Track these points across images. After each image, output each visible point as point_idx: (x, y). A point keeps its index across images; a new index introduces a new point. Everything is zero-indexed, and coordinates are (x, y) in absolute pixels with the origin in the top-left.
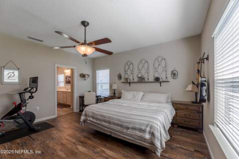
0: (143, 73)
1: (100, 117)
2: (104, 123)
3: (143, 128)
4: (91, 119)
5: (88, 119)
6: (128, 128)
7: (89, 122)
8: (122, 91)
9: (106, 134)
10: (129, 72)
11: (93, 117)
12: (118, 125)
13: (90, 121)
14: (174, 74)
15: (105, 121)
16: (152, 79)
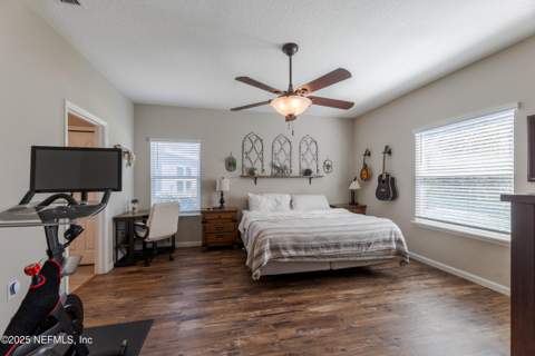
0: (282, 160)
1: (314, 243)
2: (326, 251)
3: (388, 237)
4: (293, 253)
5: (284, 253)
6: (369, 245)
7: (286, 260)
8: (250, 195)
9: (322, 271)
10: (253, 156)
11: (296, 248)
12: (352, 245)
13: (291, 257)
14: (328, 166)
15: (328, 247)
16: (296, 171)
